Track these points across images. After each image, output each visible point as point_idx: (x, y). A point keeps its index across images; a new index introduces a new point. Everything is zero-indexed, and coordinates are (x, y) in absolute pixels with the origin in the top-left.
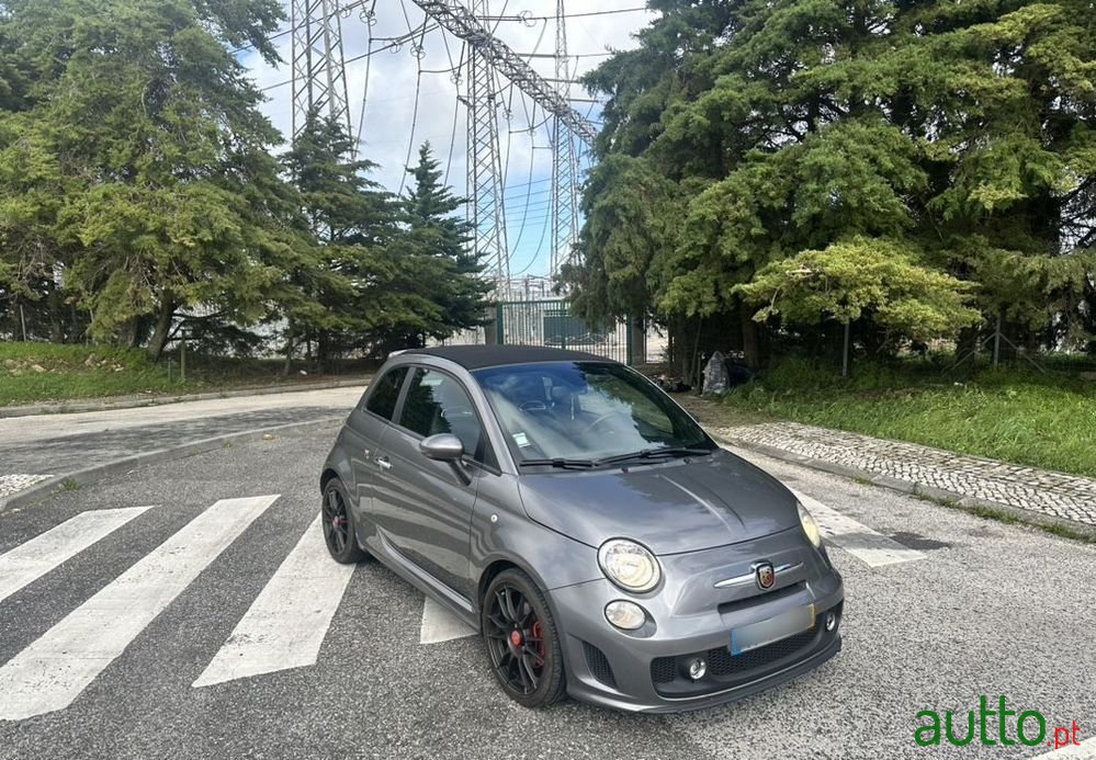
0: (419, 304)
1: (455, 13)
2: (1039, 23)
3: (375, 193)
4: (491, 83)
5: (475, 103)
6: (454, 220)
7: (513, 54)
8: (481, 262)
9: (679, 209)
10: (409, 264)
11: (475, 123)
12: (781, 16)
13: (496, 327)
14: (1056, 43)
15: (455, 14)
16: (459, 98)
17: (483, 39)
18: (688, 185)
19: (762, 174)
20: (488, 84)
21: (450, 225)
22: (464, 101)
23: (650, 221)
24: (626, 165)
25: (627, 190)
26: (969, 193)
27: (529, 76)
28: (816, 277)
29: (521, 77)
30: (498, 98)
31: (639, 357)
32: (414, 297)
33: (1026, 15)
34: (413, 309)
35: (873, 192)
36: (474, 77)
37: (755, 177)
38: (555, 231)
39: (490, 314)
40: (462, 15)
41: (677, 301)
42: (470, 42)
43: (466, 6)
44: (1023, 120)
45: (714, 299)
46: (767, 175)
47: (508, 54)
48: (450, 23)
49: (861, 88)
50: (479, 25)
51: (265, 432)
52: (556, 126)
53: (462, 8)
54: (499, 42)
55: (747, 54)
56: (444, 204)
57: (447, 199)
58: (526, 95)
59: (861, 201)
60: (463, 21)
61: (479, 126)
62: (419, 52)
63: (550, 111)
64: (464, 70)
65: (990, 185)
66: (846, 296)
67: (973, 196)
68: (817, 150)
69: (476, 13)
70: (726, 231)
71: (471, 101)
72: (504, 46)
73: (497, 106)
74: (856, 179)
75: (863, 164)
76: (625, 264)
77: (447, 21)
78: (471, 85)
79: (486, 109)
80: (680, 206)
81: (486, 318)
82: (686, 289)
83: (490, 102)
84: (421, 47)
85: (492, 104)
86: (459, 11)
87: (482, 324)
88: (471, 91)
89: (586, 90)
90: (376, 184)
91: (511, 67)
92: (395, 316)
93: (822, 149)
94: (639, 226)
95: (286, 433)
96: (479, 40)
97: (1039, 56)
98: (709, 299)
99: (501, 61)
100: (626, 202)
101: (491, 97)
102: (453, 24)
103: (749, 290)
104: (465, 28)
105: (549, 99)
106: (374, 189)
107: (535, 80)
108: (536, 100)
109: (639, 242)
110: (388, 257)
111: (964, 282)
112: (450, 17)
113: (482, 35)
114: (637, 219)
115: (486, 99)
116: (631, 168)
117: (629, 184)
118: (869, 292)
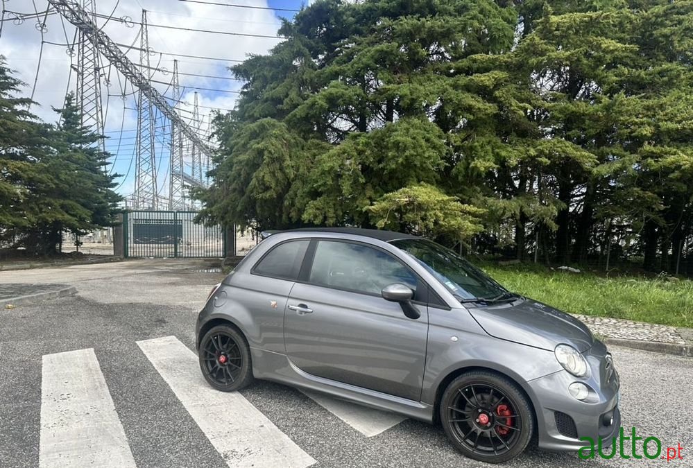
0: (73, 208)
1: (71, 6)
2: (500, 79)
3: (35, 123)
4: (96, 59)
5: (83, 71)
6: (94, 149)
7: (113, 43)
8: (114, 181)
9: (308, 157)
10: (66, 177)
11: (82, 86)
12: (369, 51)
13: (122, 228)
14: (506, 91)
15: (72, 8)
16: (72, 66)
17: (92, 29)
18: (313, 143)
19: (363, 143)
20: (94, 59)
21: (91, 152)
22: (75, 69)
23: (288, 162)
24: (274, 125)
25: (274, 141)
26: (469, 164)
27: (123, 60)
28: (411, 203)
29: (117, 60)
30: (101, 72)
31: (230, 252)
32: (67, 202)
33: (493, 75)
34: (67, 212)
35: (429, 157)
36: (83, 53)
37: (359, 145)
38: (138, 166)
39: (119, 219)
40: (76, 9)
41: (312, 216)
42: (81, 29)
43: (79, 3)
44: (490, 129)
45: (334, 215)
46: (367, 144)
47: (108, 43)
48: (66, 13)
49: (416, 99)
50: (88, 18)
51: (6, 303)
52: (140, 96)
53: (77, 4)
54: (103, 33)
55: (349, 70)
56: (86, 137)
57: (88, 134)
58: (119, 72)
59: (422, 163)
60: (77, 14)
61: (85, 88)
62: (42, 28)
63: (136, 85)
64: (76, 47)
65: (480, 160)
66: (426, 215)
67: (472, 165)
68: (396, 133)
69: (86, 10)
70: (344, 177)
71: (80, 70)
72: (106, 37)
73: (101, 76)
74: (420, 151)
75: (423, 142)
76: (267, 188)
77: (64, 11)
78: (80, 59)
79: (92, 77)
80: (309, 155)
81: (116, 221)
82: (318, 209)
83: (96, 72)
84: (44, 24)
85: (97, 74)
86: (75, 6)
87: (112, 225)
88: (80, 62)
89: (234, 75)
90: (35, 117)
91: (111, 51)
92: (53, 217)
93: (399, 133)
94: (280, 164)
95: (20, 303)
96: (87, 29)
97: (500, 97)
98: (332, 215)
99: (103, 46)
100: (272, 149)
101: (97, 69)
102: (68, 14)
103: (374, 209)
104: (78, 19)
105: (136, 77)
106: (34, 120)
107: (127, 63)
108: (127, 77)
109: (279, 175)
110: (48, 172)
111: (481, 209)
112: (67, 8)
113: (91, 26)
114: (280, 160)
115: (93, 70)
116: (277, 127)
117: (276, 137)
118: (435, 214)
